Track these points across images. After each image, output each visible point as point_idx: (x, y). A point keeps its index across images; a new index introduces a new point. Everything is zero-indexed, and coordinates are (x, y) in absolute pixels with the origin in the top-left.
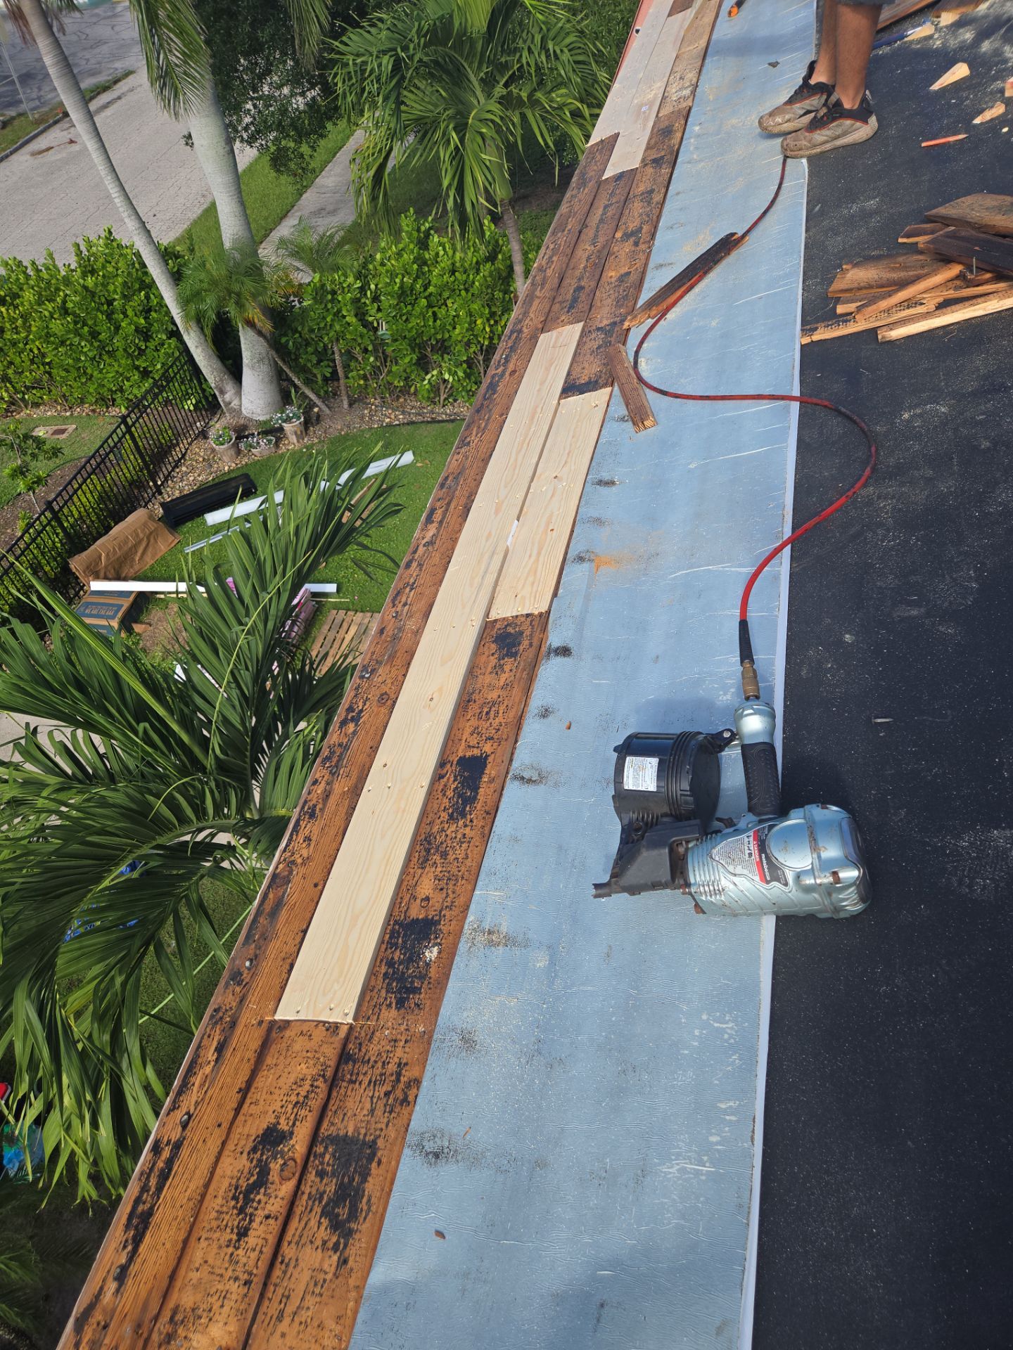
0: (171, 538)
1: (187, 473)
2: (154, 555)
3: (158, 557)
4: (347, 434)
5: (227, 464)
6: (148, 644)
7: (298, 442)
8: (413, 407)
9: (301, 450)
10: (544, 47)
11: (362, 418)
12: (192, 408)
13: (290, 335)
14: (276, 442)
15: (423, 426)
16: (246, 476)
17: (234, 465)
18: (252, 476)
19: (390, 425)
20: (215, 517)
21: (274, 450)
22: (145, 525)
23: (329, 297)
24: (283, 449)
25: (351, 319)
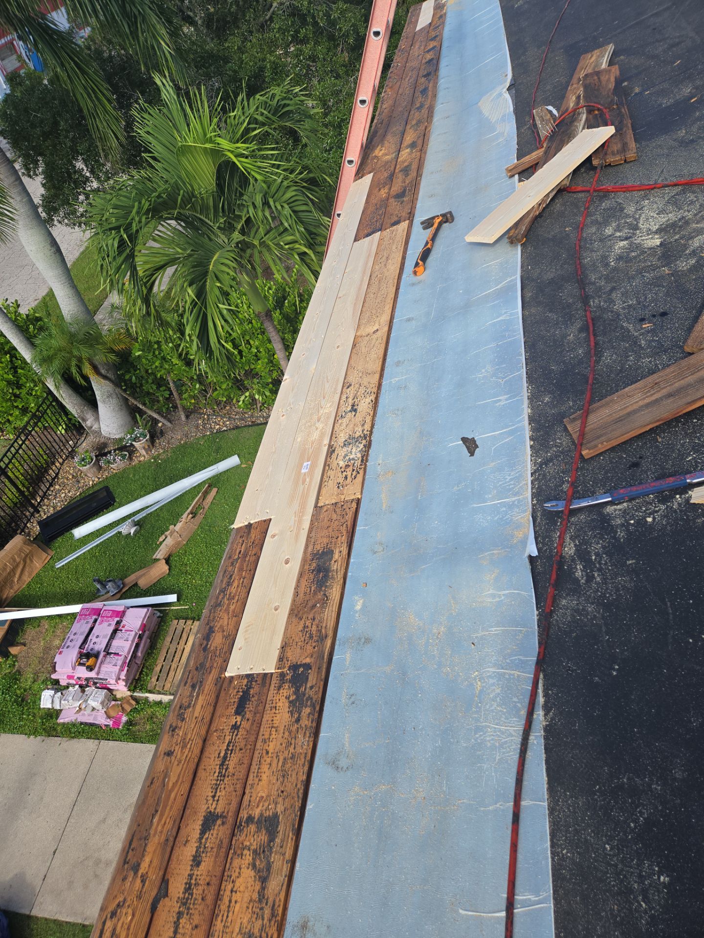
0: (44, 555)
1: (60, 491)
2: (30, 575)
3: (34, 574)
4: (186, 443)
5: (91, 478)
6: (22, 665)
7: (147, 453)
8: (237, 413)
9: (150, 460)
10: (266, 203)
11: (197, 427)
12: (63, 432)
13: (132, 371)
14: (130, 455)
15: (246, 429)
16: (107, 489)
17: (97, 479)
18: (111, 488)
19: (219, 431)
20: (80, 532)
21: (128, 463)
22: (21, 550)
23: (156, 346)
24: (135, 462)
25: (175, 361)
